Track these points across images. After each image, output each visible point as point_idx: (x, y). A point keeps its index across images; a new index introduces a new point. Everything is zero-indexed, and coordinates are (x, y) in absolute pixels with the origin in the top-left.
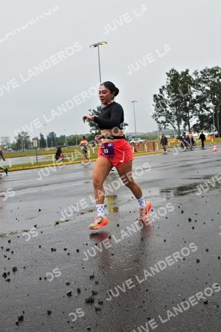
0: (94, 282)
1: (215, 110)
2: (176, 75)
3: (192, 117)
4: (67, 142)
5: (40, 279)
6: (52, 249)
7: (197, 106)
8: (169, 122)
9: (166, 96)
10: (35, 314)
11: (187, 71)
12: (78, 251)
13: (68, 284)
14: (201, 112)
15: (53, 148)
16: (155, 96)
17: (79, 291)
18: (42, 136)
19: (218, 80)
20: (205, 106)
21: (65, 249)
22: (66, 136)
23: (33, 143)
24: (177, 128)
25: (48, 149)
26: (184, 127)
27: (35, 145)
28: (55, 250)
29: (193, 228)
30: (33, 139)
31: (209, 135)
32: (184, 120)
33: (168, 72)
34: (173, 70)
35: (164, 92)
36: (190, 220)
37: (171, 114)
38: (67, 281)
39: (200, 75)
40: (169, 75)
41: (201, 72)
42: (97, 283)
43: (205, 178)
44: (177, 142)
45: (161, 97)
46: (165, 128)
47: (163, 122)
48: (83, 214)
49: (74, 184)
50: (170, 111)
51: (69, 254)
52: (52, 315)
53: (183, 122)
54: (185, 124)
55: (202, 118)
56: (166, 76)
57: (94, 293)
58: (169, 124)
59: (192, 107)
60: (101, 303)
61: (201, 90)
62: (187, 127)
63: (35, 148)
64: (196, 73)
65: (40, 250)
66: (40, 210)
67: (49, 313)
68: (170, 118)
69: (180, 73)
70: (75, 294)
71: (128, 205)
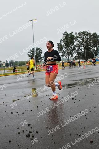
0: (30, 127)
1: (84, 50)
2: (67, 35)
3: (74, 53)
4: (18, 64)
5: (6, 126)
6: (11, 113)
7: (77, 48)
8: (64, 55)
9: (63, 44)
10: (3, 142)
11: (72, 33)
12: (23, 113)
13: (18, 128)
14: (78, 51)
15: (12, 67)
16: (58, 44)
17: (23, 131)
18: (7, 61)
19: (86, 37)
20: (80, 48)
21: (17, 113)
22: (18, 61)
23: (3, 64)
24: (68, 58)
25: (10, 67)
26: (71, 58)
27: (4, 65)
28: (13, 113)
29: (74, 102)
30: (3, 63)
31: (82, 61)
32: (71, 54)
33: (64, 33)
34: (66, 32)
35: (62, 42)
36: (73, 99)
37: (65, 52)
38: (18, 127)
39: (78, 34)
40: (64, 34)
41: (78, 33)
42: (31, 127)
43: (80, 80)
44: (67, 64)
45: (61, 44)
46: (62, 58)
47: (61, 55)
48: (25, 96)
49: (21, 83)
50: (65, 51)
51: (19, 115)
52: (11, 143)
53: (70, 55)
54: (71, 56)
55: (79, 53)
56: (63, 35)
57: (30, 132)
58: (64, 56)
59: (74, 48)
60: (33, 137)
61: (78, 41)
62: (72, 58)
63: (4, 67)
64: (76, 34)
65: (6, 113)
66: (6, 95)
67: (10, 141)
68: (65, 53)
69: (69, 34)
70: (21, 133)
71: (46, 92)
